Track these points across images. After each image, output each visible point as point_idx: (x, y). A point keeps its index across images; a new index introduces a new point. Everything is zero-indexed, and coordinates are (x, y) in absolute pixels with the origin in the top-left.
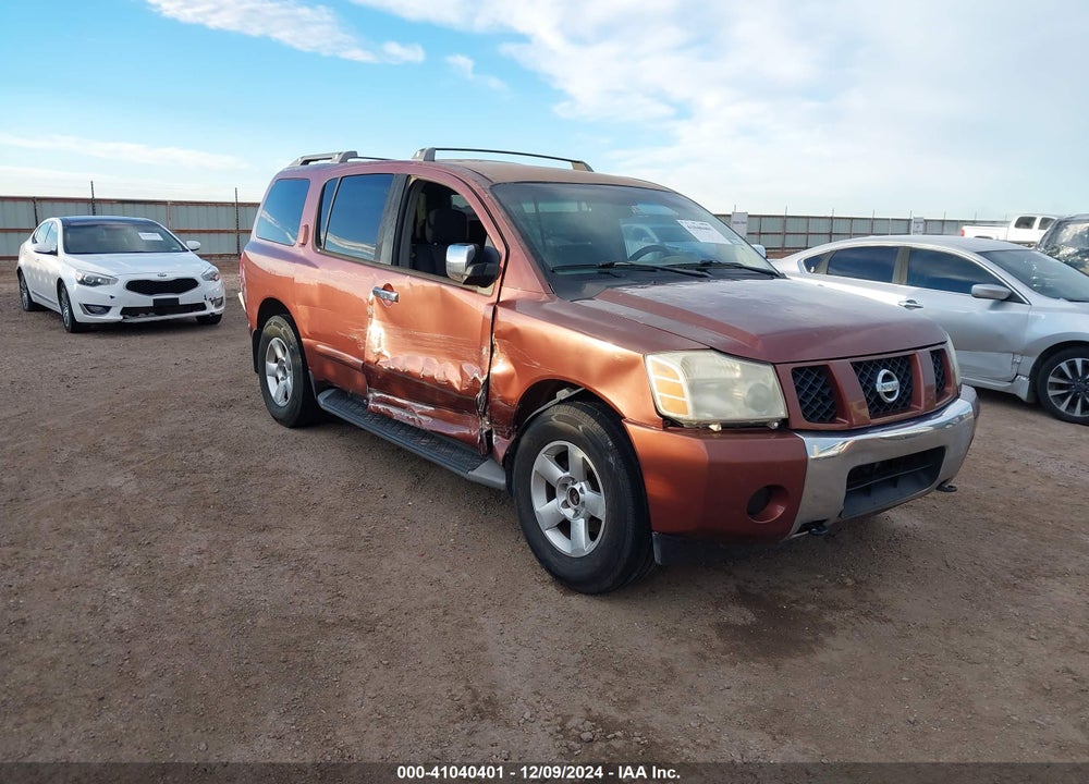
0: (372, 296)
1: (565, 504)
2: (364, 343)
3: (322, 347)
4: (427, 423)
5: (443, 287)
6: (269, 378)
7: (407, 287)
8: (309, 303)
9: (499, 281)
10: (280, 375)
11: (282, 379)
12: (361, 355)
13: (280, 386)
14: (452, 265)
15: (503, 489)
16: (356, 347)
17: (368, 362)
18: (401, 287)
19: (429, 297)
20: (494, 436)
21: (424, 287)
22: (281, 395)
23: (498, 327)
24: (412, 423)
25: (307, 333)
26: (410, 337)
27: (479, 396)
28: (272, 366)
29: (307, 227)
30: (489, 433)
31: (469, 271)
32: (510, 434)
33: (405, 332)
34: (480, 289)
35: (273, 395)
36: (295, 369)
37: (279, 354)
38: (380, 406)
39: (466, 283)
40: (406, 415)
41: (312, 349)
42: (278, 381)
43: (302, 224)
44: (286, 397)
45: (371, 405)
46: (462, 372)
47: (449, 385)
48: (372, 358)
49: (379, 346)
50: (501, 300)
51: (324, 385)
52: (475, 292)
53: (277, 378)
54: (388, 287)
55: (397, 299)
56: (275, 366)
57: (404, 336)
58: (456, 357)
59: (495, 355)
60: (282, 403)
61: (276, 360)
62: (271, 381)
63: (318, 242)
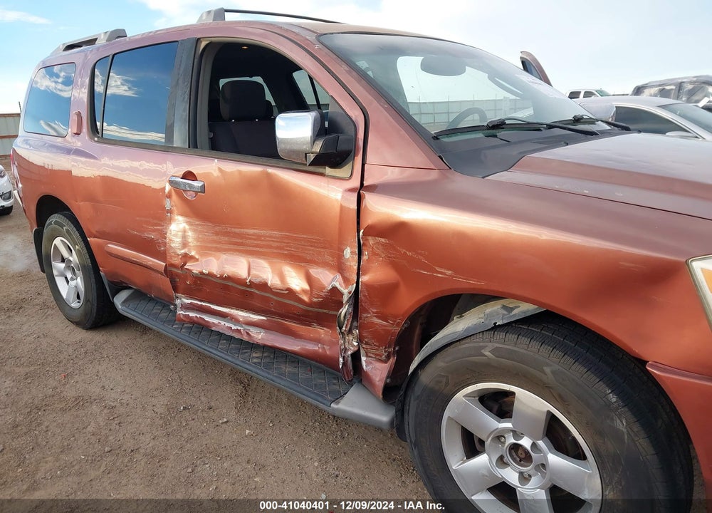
0: (168, 187)
1: (501, 462)
2: (165, 244)
3: (113, 247)
4: (259, 336)
5: (270, 170)
6: (57, 278)
7: (216, 173)
8: (91, 199)
9: (359, 159)
10: (69, 275)
11: (72, 279)
12: (162, 255)
13: (71, 286)
14: (285, 141)
15: (386, 428)
16: (154, 247)
17: (173, 265)
18: (207, 175)
19: (250, 184)
20: (363, 359)
21: (240, 172)
22: (73, 296)
23: (368, 221)
24: (237, 336)
25: (94, 232)
26: (226, 234)
27: (344, 311)
28: (58, 266)
29: (79, 115)
30: (356, 356)
31: (318, 147)
32: (388, 357)
33: (218, 229)
34: (328, 171)
35: (64, 296)
36: (84, 268)
37: (65, 254)
38: (192, 314)
39: (313, 163)
40: (228, 325)
41: (101, 247)
42: (68, 282)
43: (73, 112)
44: (78, 297)
45: (180, 312)
46: (309, 279)
47: (291, 293)
48: (176, 261)
49: (185, 245)
50: (366, 183)
51: (119, 287)
52: (322, 175)
53: (66, 278)
54: (189, 175)
55: (203, 189)
56: (62, 265)
57: (217, 233)
58: (298, 259)
59: (365, 257)
60: (75, 305)
61: (63, 260)
62: (60, 283)
63: (94, 130)
